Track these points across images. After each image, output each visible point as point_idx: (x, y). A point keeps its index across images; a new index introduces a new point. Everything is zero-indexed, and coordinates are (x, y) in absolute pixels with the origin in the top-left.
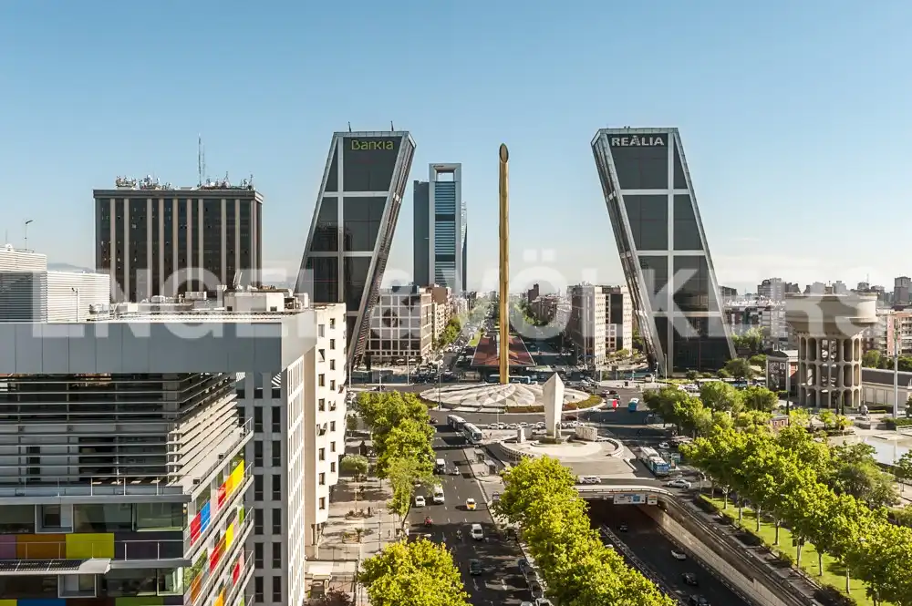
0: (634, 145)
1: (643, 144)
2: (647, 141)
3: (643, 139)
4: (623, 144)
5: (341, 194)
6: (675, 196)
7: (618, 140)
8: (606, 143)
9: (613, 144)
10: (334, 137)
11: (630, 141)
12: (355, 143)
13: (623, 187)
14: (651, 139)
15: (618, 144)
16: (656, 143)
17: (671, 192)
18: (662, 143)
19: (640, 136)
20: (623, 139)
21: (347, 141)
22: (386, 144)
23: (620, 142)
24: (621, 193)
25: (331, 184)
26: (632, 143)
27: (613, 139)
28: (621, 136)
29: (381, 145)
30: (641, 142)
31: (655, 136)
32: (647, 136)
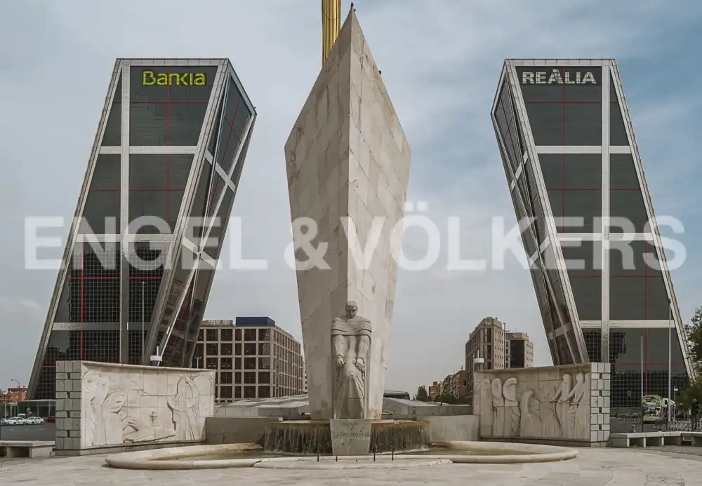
0: (554, 83)
1: (567, 80)
2: (573, 78)
3: (567, 75)
4: (538, 81)
5: (125, 150)
6: (612, 155)
7: (532, 75)
8: (514, 80)
9: (524, 81)
10: (117, 66)
11: (548, 76)
12: (148, 75)
13: (538, 142)
14: (578, 75)
15: (532, 80)
16: (585, 80)
17: (606, 149)
18: (593, 80)
19: (562, 70)
20: (538, 75)
21: (138, 71)
22: (195, 77)
23: (534, 78)
24: (535, 151)
25: (111, 135)
26: (551, 80)
27: (524, 75)
28: (534, 69)
29: (187, 79)
30: (564, 79)
31: (583, 70)
32: (573, 70)
